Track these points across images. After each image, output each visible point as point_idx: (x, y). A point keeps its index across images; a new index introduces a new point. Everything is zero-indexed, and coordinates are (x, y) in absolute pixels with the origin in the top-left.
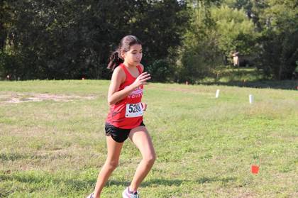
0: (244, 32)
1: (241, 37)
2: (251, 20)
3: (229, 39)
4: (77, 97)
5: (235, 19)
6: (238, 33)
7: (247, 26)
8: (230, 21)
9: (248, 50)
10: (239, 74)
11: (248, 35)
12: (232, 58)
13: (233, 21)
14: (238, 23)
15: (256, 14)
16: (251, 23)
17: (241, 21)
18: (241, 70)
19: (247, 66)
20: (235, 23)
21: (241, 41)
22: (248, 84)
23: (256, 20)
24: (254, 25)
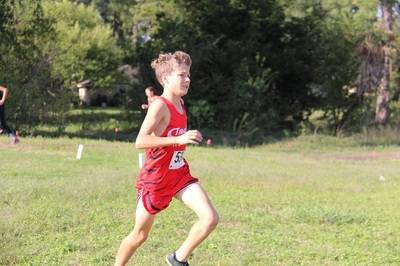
1: (92, 54)
2: (109, 26)
3: (73, 58)
5: (81, 22)
6: (88, 46)
7: (102, 34)
8: (73, 25)
9: (109, 78)
10: (92, 119)
11: (104, 50)
12: (77, 90)
13: (77, 25)
14: (86, 29)
15: (116, 16)
16: (108, 30)
17: (91, 26)
18: (97, 111)
19: (104, 105)
20: (82, 28)
21: (94, 62)
22: (109, 136)
23: (116, 26)
24: (114, 35)
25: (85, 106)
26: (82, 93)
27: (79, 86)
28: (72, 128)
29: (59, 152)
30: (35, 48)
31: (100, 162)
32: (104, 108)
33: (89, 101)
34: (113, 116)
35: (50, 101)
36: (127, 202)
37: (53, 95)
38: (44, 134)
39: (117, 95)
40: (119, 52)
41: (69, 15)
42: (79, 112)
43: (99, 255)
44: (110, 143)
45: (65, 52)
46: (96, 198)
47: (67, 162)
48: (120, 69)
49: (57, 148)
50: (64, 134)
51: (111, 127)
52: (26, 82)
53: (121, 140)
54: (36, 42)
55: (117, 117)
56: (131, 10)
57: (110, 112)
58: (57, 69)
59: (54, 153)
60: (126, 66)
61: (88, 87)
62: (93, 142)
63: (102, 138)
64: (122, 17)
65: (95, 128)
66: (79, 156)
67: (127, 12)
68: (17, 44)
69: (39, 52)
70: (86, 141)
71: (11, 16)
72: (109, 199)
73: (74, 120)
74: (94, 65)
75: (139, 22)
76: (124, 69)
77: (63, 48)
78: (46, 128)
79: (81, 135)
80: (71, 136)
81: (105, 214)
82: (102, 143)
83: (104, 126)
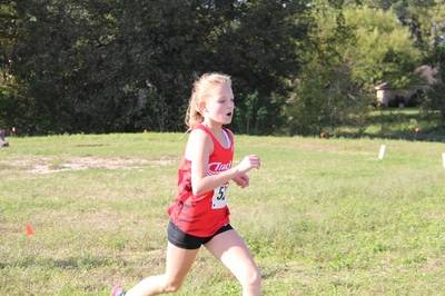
0: (395, 49)
1: (390, 57)
2: (407, 28)
3: (371, 61)
4: (144, 161)
5: (380, 27)
6: (385, 50)
7: (400, 37)
8: (372, 31)
9: (404, 78)
10: (391, 120)
11: (401, 53)
12: (375, 92)
13: (376, 32)
14: (385, 34)
15: (415, 18)
16: (406, 33)
17: (389, 30)
18: (395, 112)
19: (401, 105)
20: (381, 33)
21: (392, 64)
23: (415, 28)
24: (412, 37)
25: (383, 107)
26: (380, 95)
27: (377, 88)
28: (372, 129)
29: (362, 153)
30: (337, 54)
31: (402, 162)
32: (402, 109)
33: (386, 103)
34: (409, 117)
35: (350, 104)
36: (434, 202)
37: (353, 98)
38: (346, 135)
39: (415, 96)
40: (416, 54)
41: (369, 21)
42: (378, 113)
43: (411, 256)
44: (410, 143)
45: (364, 56)
46: (402, 197)
47: (371, 162)
48: (418, 70)
49: (359, 149)
50: (366, 135)
51: (410, 127)
52: (328, 87)
53: (421, 140)
54: (337, 48)
55: (415, 117)
56: (430, 12)
57: (408, 112)
58: (357, 72)
59: (357, 153)
60: (423, 67)
61: (385, 89)
62: (393, 142)
63: (403, 138)
64: (420, 20)
65: (394, 128)
66: (381, 156)
67: (425, 14)
68: (320, 52)
69: (340, 58)
70: (387, 141)
71: (316, 26)
72: (415, 199)
73: (373, 121)
74: (392, 67)
75: (438, 22)
76: (420, 73)
77: (362, 52)
78: (347, 130)
79: (381, 136)
80: (372, 136)
81: (412, 214)
82: (403, 143)
83: (403, 127)
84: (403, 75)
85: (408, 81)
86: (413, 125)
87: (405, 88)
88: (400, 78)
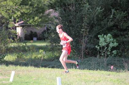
9: (36, 18)
10: (24, 50)
12: (15, 28)
18: (29, 44)
21: (27, 7)
22: (36, 63)
25: (20, 40)
26: (19, 30)
27: (17, 25)
28: (9, 58)
32: (35, 42)
33: (23, 36)
34: (41, 48)
44: (37, 69)
48: (47, 12)
51: (39, 56)
53: (45, 67)
55: (44, 48)
60: (51, 10)
61: (22, 26)
62: (24, 68)
63: (31, 65)
66: (11, 80)
70: (19, 67)
73: (10, 51)
74: (27, 9)
76: (48, 15)
82: (31, 68)
83: (34, 56)
84: (36, 15)
85: (40, 20)
86: (41, 55)
87: (37, 25)
88: (33, 18)
